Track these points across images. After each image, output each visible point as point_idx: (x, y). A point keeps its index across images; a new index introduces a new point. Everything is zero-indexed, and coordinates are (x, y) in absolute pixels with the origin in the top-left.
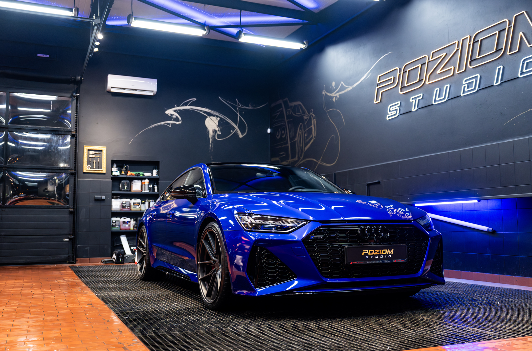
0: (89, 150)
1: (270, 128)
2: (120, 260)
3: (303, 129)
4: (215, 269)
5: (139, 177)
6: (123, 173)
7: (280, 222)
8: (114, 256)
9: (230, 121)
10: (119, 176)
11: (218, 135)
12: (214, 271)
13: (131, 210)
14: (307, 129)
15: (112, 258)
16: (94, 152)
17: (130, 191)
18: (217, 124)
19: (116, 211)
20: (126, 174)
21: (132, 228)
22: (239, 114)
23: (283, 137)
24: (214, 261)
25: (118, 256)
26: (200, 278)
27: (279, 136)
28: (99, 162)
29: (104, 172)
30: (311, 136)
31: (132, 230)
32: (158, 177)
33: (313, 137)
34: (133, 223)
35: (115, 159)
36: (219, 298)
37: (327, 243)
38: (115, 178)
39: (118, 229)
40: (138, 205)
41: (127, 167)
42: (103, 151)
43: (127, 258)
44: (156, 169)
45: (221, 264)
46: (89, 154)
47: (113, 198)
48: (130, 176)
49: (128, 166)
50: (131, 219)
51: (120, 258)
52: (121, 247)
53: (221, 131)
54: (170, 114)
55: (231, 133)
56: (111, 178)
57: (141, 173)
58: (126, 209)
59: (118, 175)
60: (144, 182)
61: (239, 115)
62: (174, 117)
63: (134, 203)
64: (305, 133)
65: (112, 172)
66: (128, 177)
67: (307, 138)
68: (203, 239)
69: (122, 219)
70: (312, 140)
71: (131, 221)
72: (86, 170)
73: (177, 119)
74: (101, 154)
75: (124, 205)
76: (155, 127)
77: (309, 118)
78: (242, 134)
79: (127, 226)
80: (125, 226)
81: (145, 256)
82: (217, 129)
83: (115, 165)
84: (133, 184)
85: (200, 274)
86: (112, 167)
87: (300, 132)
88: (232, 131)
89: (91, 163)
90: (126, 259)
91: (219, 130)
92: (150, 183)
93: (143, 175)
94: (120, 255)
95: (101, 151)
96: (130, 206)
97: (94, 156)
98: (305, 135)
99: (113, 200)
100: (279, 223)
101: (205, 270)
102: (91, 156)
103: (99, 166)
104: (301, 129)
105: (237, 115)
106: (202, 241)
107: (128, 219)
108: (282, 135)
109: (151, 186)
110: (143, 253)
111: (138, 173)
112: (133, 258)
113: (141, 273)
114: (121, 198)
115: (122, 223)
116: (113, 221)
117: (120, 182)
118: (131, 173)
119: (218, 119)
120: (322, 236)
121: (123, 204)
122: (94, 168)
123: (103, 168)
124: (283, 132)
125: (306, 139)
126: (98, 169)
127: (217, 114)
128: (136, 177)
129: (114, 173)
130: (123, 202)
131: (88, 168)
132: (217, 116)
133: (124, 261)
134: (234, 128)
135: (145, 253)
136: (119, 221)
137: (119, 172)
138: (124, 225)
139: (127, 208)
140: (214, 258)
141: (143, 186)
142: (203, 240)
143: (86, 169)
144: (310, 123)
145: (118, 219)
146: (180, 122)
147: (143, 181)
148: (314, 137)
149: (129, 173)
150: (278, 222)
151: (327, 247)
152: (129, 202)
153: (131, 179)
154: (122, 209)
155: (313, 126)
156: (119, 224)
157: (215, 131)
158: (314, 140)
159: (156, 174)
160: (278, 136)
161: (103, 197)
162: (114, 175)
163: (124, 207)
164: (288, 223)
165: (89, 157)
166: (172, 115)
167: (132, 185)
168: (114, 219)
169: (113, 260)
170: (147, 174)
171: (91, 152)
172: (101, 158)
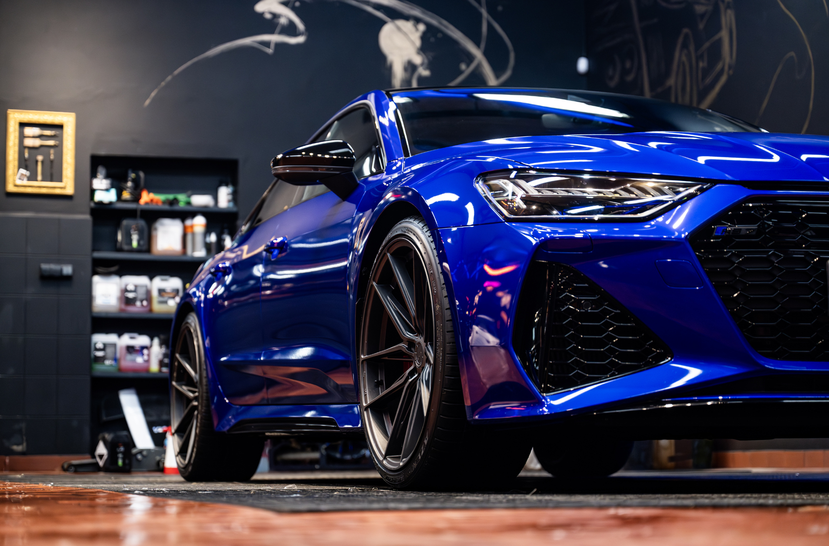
0: (23, 125)
1: (587, 57)
2: (120, 463)
3: (692, 48)
4: (415, 367)
5: (175, 208)
6: (126, 195)
7: (617, 189)
8: (101, 449)
9: (456, 34)
10: (113, 206)
11: (421, 79)
12: (411, 374)
13: (151, 310)
14: (707, 45)
15: (94, 457)
16: (36, 131)
17: (149, 250)
18: (418, 43)
19: (107, 313)
20: (136, 198)
21: (154, 367)
22: (489, 12)
23: (630, 78)
24: (411, 344)
25: (112, 447)
26: (366, 402)
27: (616, 79)
28: (52, 162)
29: (69, 190)
30: (719, 67)
31: (154, 374)
32: (235, 209)
33: (726, 68)
34: (157, 351)
35: (102, 152)
36: (426, 442)
37: (771, 247)
38: (101, 212)
39: (112, 369)
40: (171, 295)
41: (138, 176)
42: (65, 128)
43: (139, 457)
44: (227, 185)
45: (431, 345)
46: (22, 137)
47: (95, 273)
48: (147, 207)
49: (142, 174)
50: (152, 339)
51: (120, 456)
52: (123, 424)
53: (430, 66)
54: (271, 13)
55: (461, 72)
56: (88, 210)
57: (182, 198)
58: (138, 308)
59: (111, 203)
60: (192, 227)
61: (484, 12)
62: (283, 21)
63: (161, 292)
64: (699, 58)
65: (93, 191)
66: (140, 207)
67: (706, 72)
68: (374, 280)
69: (126, 340)
70: (724, 79)
71: (151, 346)
72: (16, 186)
73: (290, 29)
74: (59, 138)
75: (131, 295)
76: (223, 54)
77: (710, 8)
78: (497, 76)
79: (140, 360)
80: (134, 361)
81: (195, 408)
82: (418, 60)
83: (101, 171)
84: (156, 229)
85: (367, 391)
86: (94, 175)
87: (684, 58)
88: (463, 66)
89: (31, 164)
90: (138, 460)
91: (422, 64)
92: (208, 230)
93: (189, 203)
94: (119, 447)
95: (60, 127)
96: (148, 297)
97: (37, 143)
98: (701, 65)
99: (96, 279)
100: (615, 192)
101: (382, 381)
102: (29, 142)
103: (53, 172)
104: (685, 46)
105: (480, 15)
106: (372, 286)
107: (142, 340)
108: (625, 72)
109: (213, 238)
110: (189, 400)
111: (171, 197)
112: (158, 458)
113: (185, 459)
114: (121, 273)
115: (124, 351)
116: (95, 344)
117: (117, 226)
118: (152, 196)
119: (422, 27)
120: (754, 227)
121: (126, 291)
122: (39, 178)
123: (64, 179)
124: (628, 65)
125: (704, 78)
126: (52, 180)
127: (417, 12)
128: (166, 207)
129: (99, 196)
130: (126, 285)
131: (20, 179)
132: (417, 20)
133: (130, 465)
134: (470, 58)
135: (196, 398)
136: (114, 345)
137: (113, 192)
138: (129, 357)
139: (138, 303)
140: (409, 335)
141: (189, 238)
142: (374, 284)
143: (14, 181)
144: (714, 25)
145: (112, 338)
146: (301, 39)
147: (188, 222)
148: (730, 67)
149: (146, 197)
150: (613, 190)
151: (768, 260)
152: (146, 286)
153: (152, 216)
154: (123, 306)
155: (724, 34)
156: (115, 353)
157: (410, 67)
158: (730, 79)
159: (229, 201)
160: (611, 78)
161: (68, 270)
162: (101, 203)
163: (129, 302)
164: (645, 191)
165: (22, 147)
166: (275, 16)
167: (154, 233)
168: (100, 339)
169: (97, 464)
170: (201, 200)
171: (28, 131)
172: (59, 148)
